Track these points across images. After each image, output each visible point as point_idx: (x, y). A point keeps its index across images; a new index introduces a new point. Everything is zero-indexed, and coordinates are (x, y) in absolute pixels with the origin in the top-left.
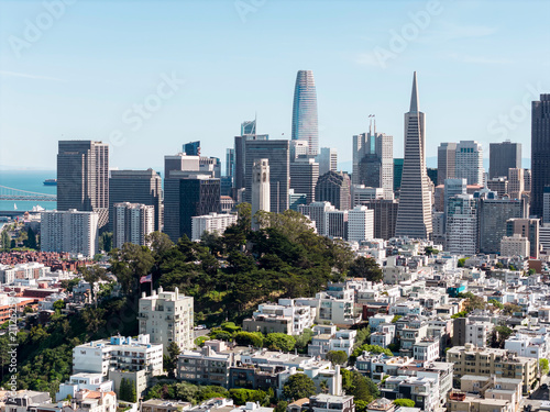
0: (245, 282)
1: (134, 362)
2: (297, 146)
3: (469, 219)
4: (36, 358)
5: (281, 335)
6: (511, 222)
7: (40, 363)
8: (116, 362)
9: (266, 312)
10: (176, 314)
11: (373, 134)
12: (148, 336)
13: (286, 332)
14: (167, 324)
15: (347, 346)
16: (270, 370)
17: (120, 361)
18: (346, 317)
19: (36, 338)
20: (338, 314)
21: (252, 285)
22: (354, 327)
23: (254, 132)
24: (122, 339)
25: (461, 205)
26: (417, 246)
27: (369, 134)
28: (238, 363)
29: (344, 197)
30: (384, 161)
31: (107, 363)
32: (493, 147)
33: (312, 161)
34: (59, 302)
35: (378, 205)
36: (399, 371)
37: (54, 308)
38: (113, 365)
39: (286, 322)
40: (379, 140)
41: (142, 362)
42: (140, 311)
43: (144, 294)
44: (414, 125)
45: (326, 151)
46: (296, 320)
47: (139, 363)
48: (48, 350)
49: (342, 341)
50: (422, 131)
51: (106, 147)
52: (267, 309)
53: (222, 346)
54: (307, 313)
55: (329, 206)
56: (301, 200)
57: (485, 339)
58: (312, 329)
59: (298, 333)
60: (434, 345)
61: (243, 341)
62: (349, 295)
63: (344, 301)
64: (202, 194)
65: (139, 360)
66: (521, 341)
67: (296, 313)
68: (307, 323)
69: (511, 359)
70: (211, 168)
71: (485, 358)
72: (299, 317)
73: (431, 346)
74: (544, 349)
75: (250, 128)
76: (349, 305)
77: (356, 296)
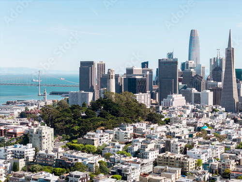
1: (21, 155)
2: (189, 63)
5: (92, 146)
9: (88, 135)
10: (43, 135)
11: (218, 58)
12: (31, 144)
13: (94, 145)
14: (39, 139)
16: (72, 160)
17: (16, 155)
18: (125, 138)
20: (122, 137)
22: (126, 143)
23: (172, 57)
24: (19, 145)
28: (61, 157)
29: (203, 86)
30: (223, 70)
31: (10, 155)
33: (192, 70)
35: (216, 90)
36: (125, 163)
38: (13, 156)
40: (221, 60)
42: (30, 134)
44: (229, 54)
45: (199, 65)
46: (100, 140)
49: (116, 149)
50: (233, 56)
51: (104, 64)
53: (60, 150)
54: (107, 137)
55: (194, 91)
56: (185, 88)
57: (179, 150)
58: (108, 144)
59: (101, 145)
60: (154, 152)
61: (72, 148)
62: (130, 129)
63: (124, 132)
64: (138, 85)
65: (22, 154)
66: (194, 152)
67: (100, 136)
68: (107, 141)
69: (184, 159)
70: (148, 73)
71: (172, 158)
72: (101, 138)
73: (153, 153)
74: (206, 155)
75: (170, 55)
76: (127, 133)
77: (135, 130)
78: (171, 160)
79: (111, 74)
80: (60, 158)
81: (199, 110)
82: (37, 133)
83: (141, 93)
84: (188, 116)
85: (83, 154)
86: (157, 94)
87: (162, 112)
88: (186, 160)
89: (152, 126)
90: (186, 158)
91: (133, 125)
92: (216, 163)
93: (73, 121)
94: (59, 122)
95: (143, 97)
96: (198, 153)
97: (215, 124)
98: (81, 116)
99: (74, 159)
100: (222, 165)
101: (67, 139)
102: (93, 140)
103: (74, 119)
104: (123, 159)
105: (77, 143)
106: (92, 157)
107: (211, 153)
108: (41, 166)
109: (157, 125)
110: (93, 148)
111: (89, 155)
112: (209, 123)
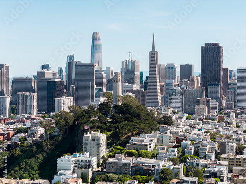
0: (122, 127)
1: (86, 165)
3: (179, 98)
4: (21, 164)
5: (146, 151)
6: (198, 99)
7: (23, 166)
8: (77, 165)
9: (136, 141)
10: (101, 142)
11: (130, 61)
12: (88, 153)
13: (147, 150)
14: (96, 147)
15: (175, 155)
16: (150, 167)
17: (79, 164)
19: (16, 155)
20: (166, 141)
21: (126, 129)
22: (175, 147)
23: (73, 60)
24: (78, 154)
25: (175, 92)
26: (169, 110)
27: (129, 61)
28: (134, 164)
30: (136, 73)
31: (73, 166)
32: (181, 66)
33: (103, 73)
34: (22, 138)
35: (137, 92)
36: (208, 166)
37: (20, 141)
38: (76, 166)
39: (146, 145)
40: (133, 63)
41: (90, 165)
42: (84, 141)
43: (85, 134)
44: (153, 56)
45: (108, 68)
46: (150, 144)
47: (88, 165)
48: (27, 160)
49: (173, 153)
50: (157, 59)
52: (135, 140)
56: (100, 90)
57: (234, 151)
60: (213, 154)
63: (167, 135)
64: (57, 88)
65: (88, 164)
67: (150, 141)
75: (71, 58)
76: (171, 137)
82: (93, 140)
83: (65, 97)
95: (67, 100)
99: (151, 165)
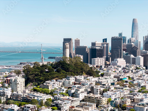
2: (132, 39)
14: (15, 85)
16: (31, 98)
18: (69, 85)
22: (69, 88)
29: (138, 54)
33: (132, 43)
51: (79, 40)
52: (47, 82)
53: (27, 91)
54: (57, 84)
55: (132, 56)
56: (127, 54)
57: (99, 92)
58: (58, 88)
59: (53, 89)
60: (84, 93)
61: (35, 90)
62: (72, 80)
63: (68, 81)
64: (97, 52)
66: (107, 93)
67: (53, 84)
68: (57, 87)
69: (100, 98)
70: (105, 45)
71: (92, 97)
72: (54, 85)
73: (82, 94)
74: (115, 96)
75: (120, 34)
76: (70, 82)
77: (76, 80)
78: (92, 98)
79: (67, 46)
80: (25, 97)
81: (127, 68)
82: (14, 81)
83: (98, 58)
84: (120, 72)
85: (40, 94)
86: (110, 58)
87: (103, 69)
88: (101, 99)
89: (89, 78)
90: (101, 97)
91: (75, 77)
92: (118, 101)
93: (40, 74)
94: (31, 75)
95: (100, 60)
96: (110, 94)
97: (135, 77)
98: (46, 71)
99: (33, 97)
100: (122, 102)
101: (35, 85)
102: (48, 86)
103: (41, 73)
104: (62, 97)
105: (39, 88)
106: (45, 96)
107: (119, 95)
108: (13, 101)
109: (92, 77)
110: (48, 91)
111: (44, 95)
112: (131, 76)
